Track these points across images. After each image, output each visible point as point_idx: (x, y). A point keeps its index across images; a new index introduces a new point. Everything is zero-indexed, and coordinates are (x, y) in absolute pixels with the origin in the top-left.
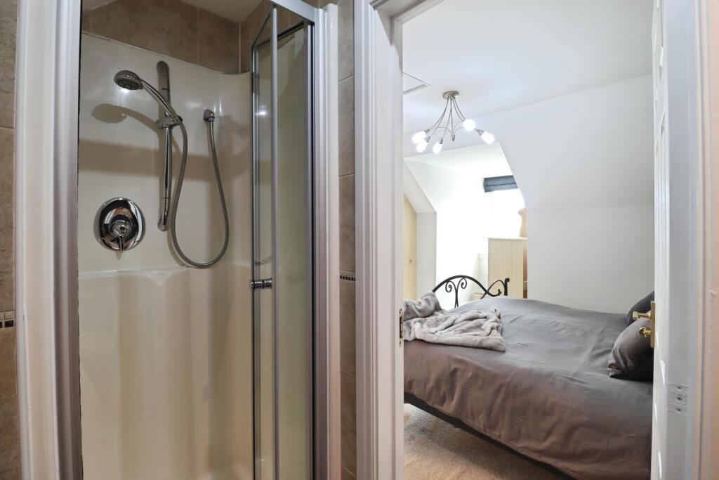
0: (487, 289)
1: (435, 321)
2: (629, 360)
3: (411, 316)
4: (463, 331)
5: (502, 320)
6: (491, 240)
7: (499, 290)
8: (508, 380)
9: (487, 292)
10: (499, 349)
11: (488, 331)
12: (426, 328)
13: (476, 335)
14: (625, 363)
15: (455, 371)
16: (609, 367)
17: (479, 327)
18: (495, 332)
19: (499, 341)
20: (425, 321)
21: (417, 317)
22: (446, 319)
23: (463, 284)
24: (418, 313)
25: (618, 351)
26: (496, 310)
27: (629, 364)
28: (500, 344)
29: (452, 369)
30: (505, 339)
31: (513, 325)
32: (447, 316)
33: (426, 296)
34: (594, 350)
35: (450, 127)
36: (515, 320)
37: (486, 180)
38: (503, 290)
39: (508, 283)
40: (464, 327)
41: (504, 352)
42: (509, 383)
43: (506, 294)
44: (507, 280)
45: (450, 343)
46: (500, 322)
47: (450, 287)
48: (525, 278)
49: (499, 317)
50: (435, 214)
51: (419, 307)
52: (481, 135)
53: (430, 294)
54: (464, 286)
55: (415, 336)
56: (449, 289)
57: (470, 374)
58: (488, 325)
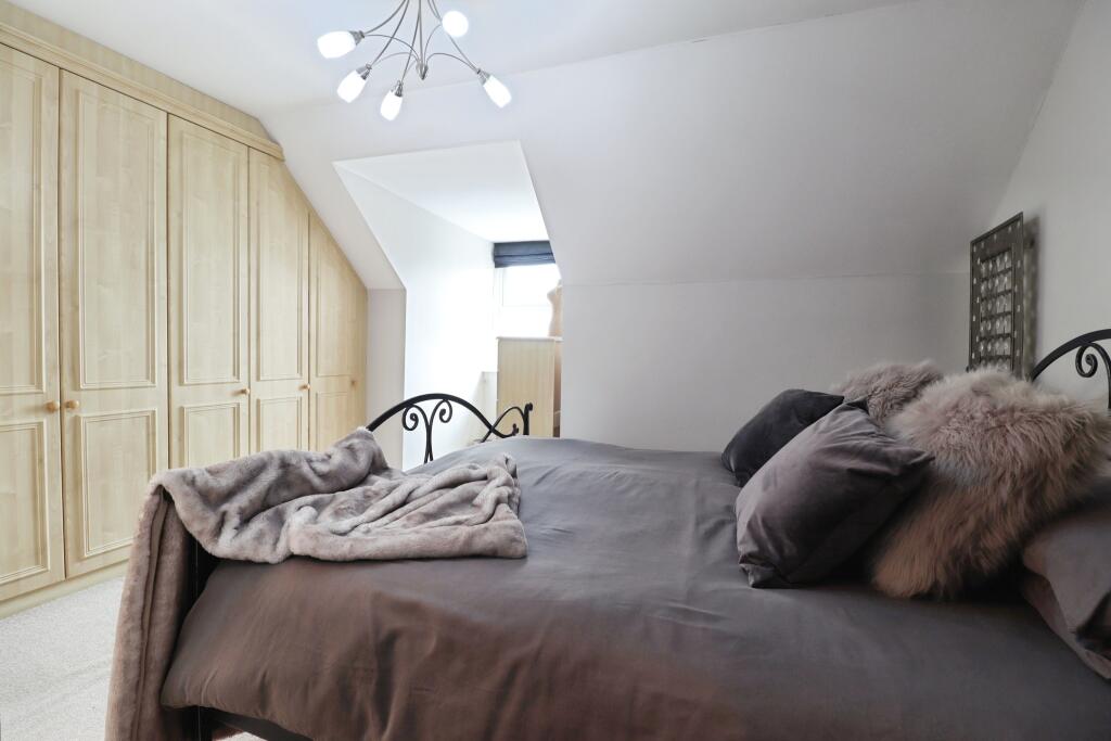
0: (492, 423)
1: (360, 498)
2: (786, 541)
3: (296, 491)
4: (429, 516)
5: (521, 480)
6: (501, 340)
7: (514, 426)
8: (535, 644)
9: (492, 429)
10: (511, 552)
11: (487, 508)
12: (327, 520)
13: (458, 523)
14: (779, 548)
15: (393, 637)
16: (742, 562)
17: (468, 501)
18: (504, 508)
19: (511, 532)
20: (331, 501)
21: (314, 491)
22: (391, 490)
23: (443, 412)
24: (317, 481)
25: (760, 522)
26: (507, 461)
27: (787, 551)
28: (514, 540)
29: (384, 634)
30: (525, 522)
31: (542, 488)
32: (394, 482)
33: (348, 439)
34: (698, 524)
35: (417, 47)
36: (544, 477)
37: (498, 246)
38: (521, 426)
39: (530, 413)
40: (430, 507)
41: (524, 557)
42: (539, 652)
43: (526, 432)
44: (529, 407)
45: (388, 553)
46: (516, 485)
47: (414, 418)
48: (557, 407)
49: (514, 475)
50: (405, 290)
51: (323, 468)
52: (484, 82)
53: (360, 435)
54: (445, 417)
55: (288, 548)
56: (410, 423)
57: (431, 645)
58: (488, 494)
